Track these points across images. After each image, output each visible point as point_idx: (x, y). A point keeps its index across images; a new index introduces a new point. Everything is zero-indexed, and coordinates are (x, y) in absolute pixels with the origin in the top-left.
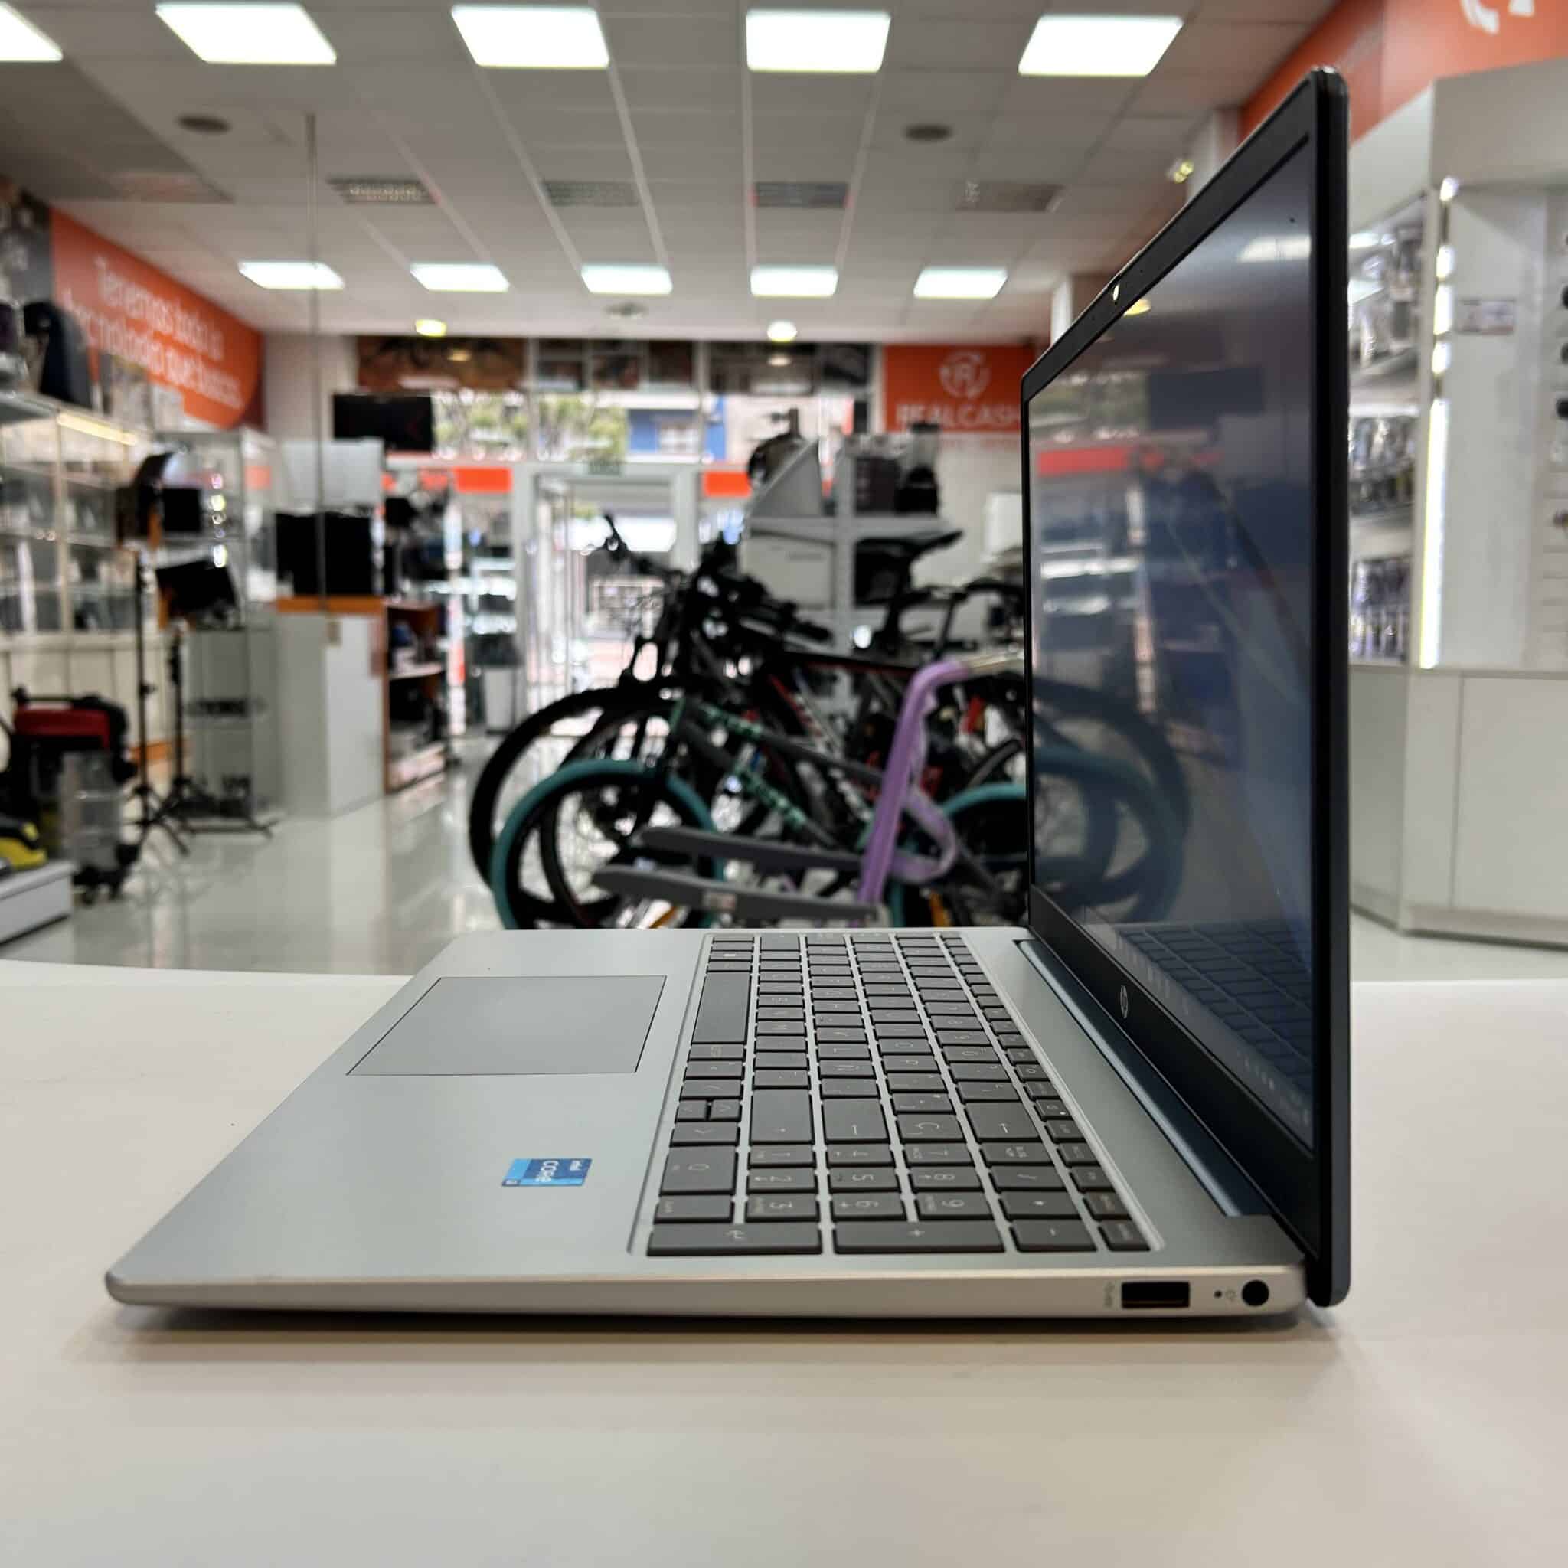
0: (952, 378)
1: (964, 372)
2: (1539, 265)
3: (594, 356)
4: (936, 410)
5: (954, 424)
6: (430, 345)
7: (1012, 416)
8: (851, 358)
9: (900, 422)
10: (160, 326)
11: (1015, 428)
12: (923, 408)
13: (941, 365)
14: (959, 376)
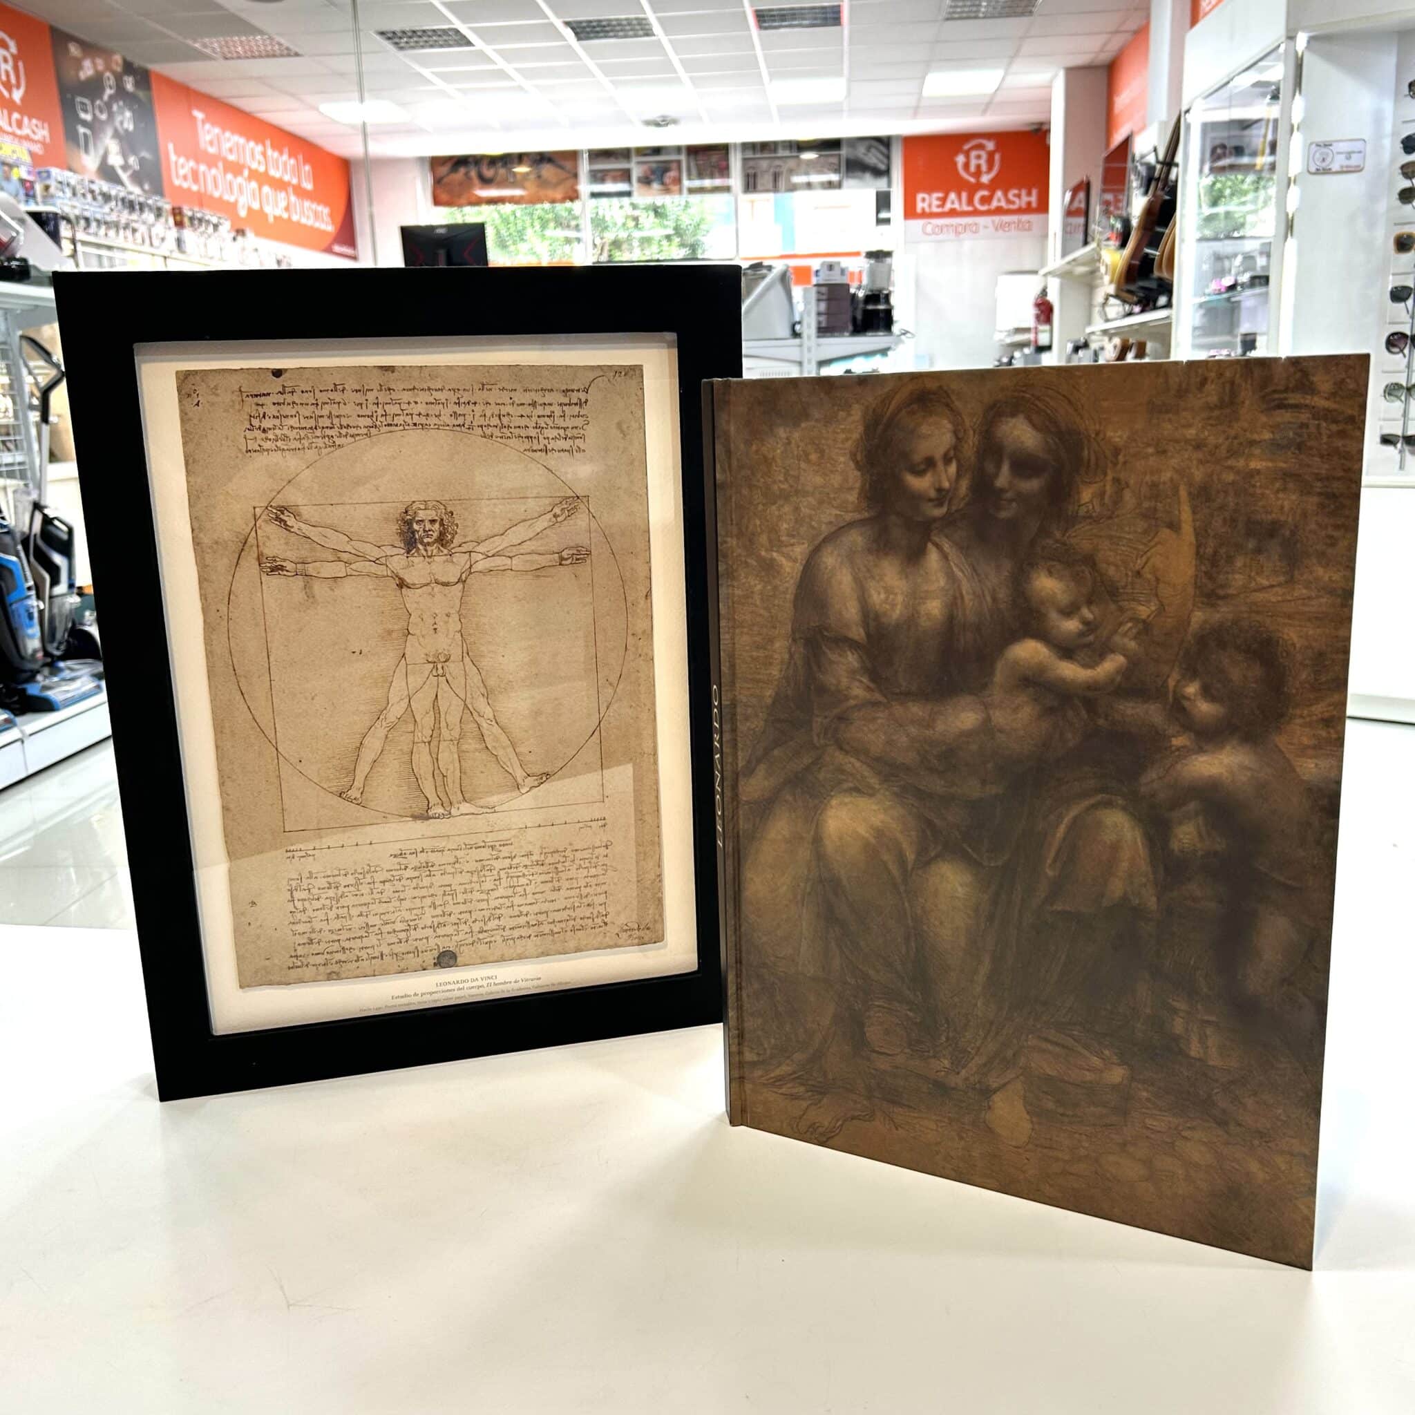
0: (967, 166)
1: (978, 159)
2: (1388, 106)
3: (639, 163)
4: (953, 196)
5: (970, 209)
6: (493, 161)
7: (1025, 199)
8: (873, 150)
9: (919, 210)
10: (254, 166)
11: (1028, 209)
12: (940, 195)
13: (956, 153)
14: (973, 163)
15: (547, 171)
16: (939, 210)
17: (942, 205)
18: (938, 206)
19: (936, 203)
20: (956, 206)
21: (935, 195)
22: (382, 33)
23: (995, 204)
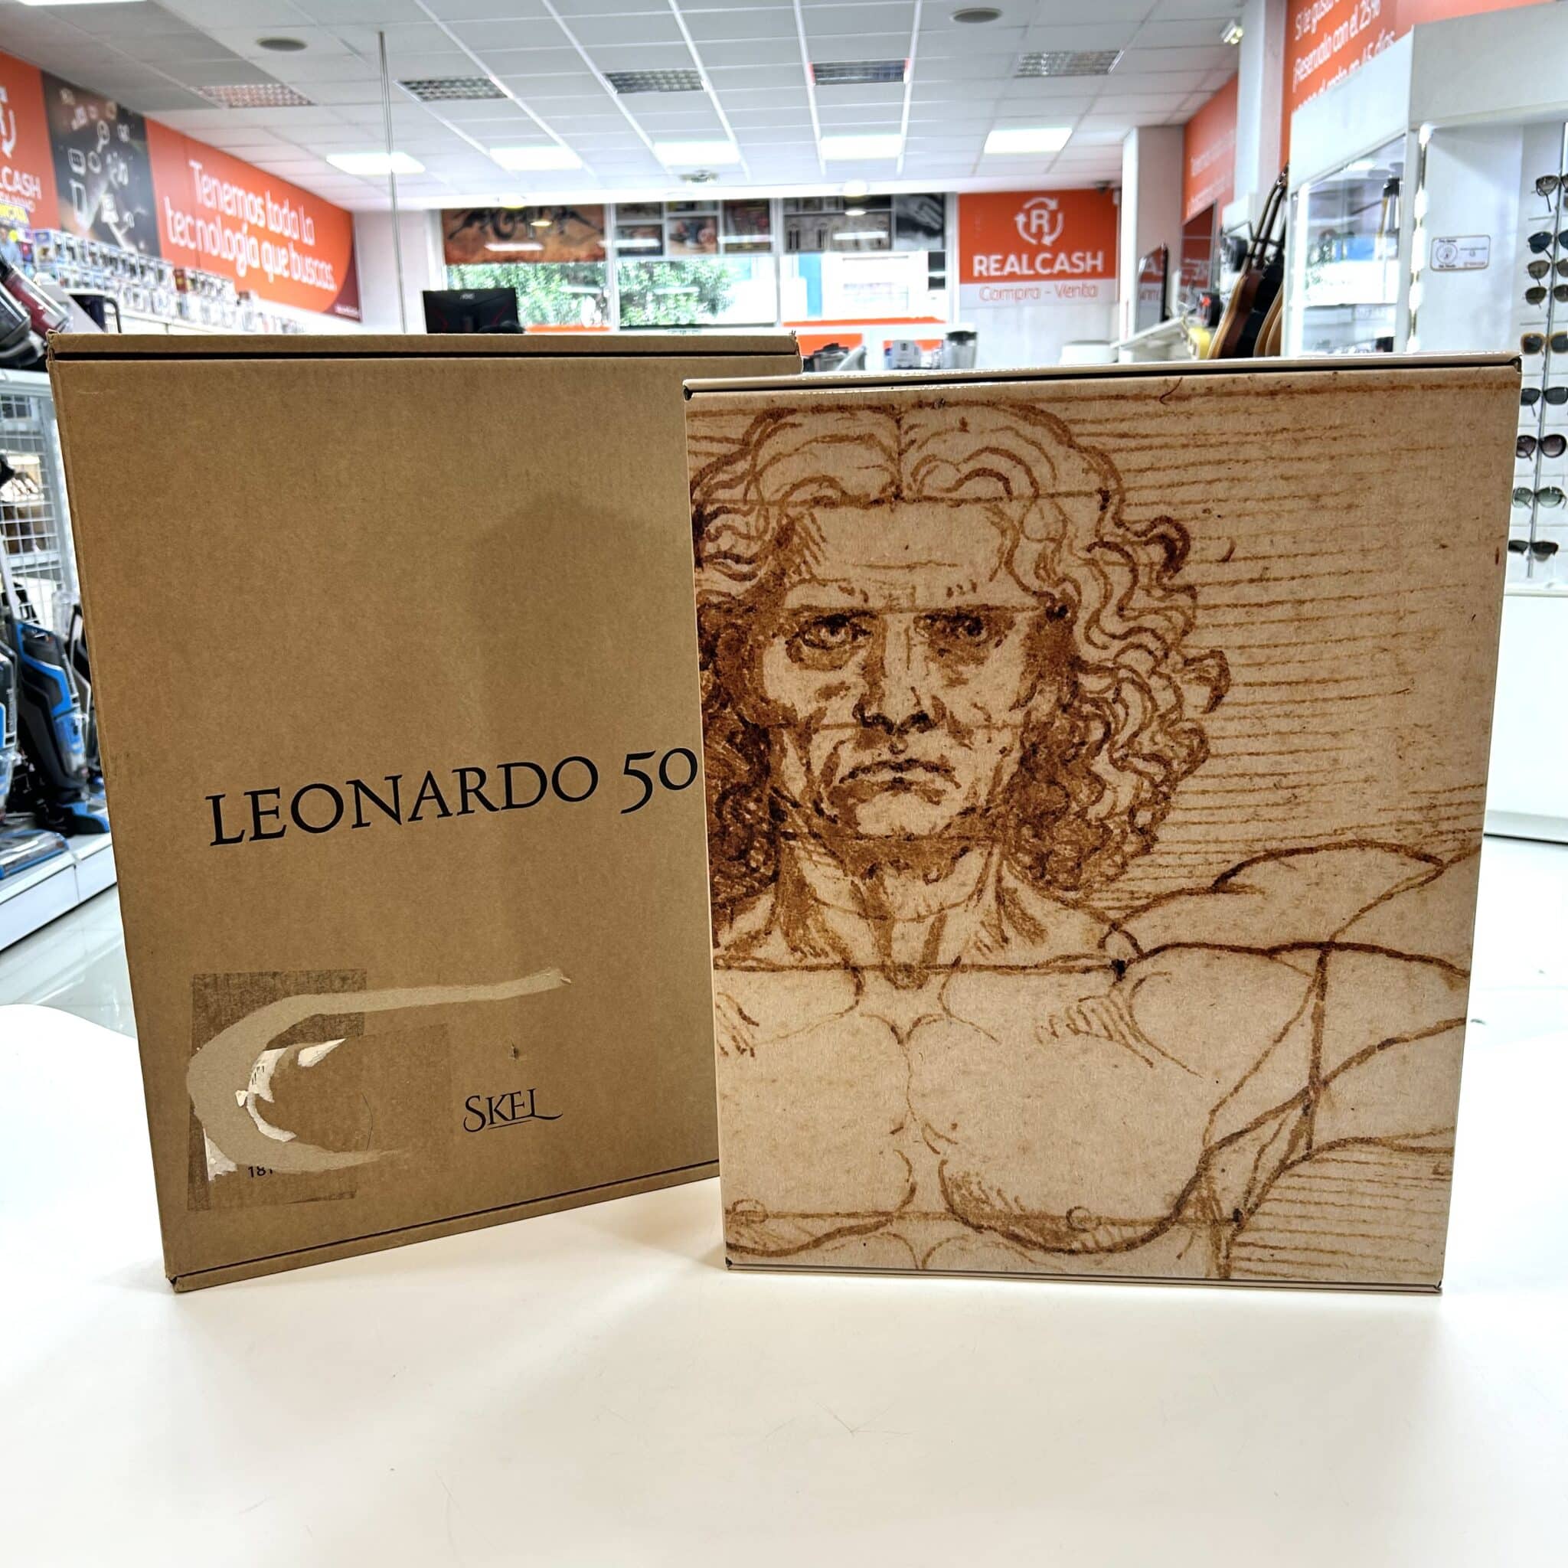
0: (1027, 226)
1: (1039, 219)
3: (671, 219)
4: (1012, 258)
5: (1031, 272)
6: (511, 215)
7: (1090, 262)
8: (926, 208)
9: (976, 274)
10: (254, 220)
11: (1093, 274)
12: (999, 257)
13: (1015, 213)
14: (1034, 223)
15: (571, 227)
16: (998, 273)
17: (1001, 269)
18: (996, 270)
19: (994, 266)
20: (1016, 269)
21: (994, 257)
22: (406, 83)
23: (1057, 267)
